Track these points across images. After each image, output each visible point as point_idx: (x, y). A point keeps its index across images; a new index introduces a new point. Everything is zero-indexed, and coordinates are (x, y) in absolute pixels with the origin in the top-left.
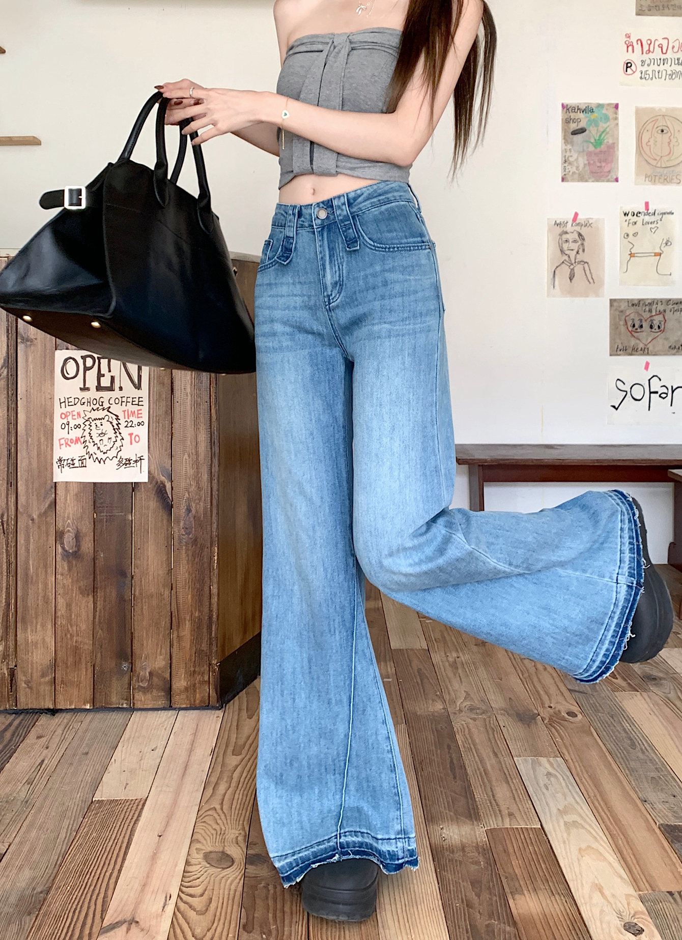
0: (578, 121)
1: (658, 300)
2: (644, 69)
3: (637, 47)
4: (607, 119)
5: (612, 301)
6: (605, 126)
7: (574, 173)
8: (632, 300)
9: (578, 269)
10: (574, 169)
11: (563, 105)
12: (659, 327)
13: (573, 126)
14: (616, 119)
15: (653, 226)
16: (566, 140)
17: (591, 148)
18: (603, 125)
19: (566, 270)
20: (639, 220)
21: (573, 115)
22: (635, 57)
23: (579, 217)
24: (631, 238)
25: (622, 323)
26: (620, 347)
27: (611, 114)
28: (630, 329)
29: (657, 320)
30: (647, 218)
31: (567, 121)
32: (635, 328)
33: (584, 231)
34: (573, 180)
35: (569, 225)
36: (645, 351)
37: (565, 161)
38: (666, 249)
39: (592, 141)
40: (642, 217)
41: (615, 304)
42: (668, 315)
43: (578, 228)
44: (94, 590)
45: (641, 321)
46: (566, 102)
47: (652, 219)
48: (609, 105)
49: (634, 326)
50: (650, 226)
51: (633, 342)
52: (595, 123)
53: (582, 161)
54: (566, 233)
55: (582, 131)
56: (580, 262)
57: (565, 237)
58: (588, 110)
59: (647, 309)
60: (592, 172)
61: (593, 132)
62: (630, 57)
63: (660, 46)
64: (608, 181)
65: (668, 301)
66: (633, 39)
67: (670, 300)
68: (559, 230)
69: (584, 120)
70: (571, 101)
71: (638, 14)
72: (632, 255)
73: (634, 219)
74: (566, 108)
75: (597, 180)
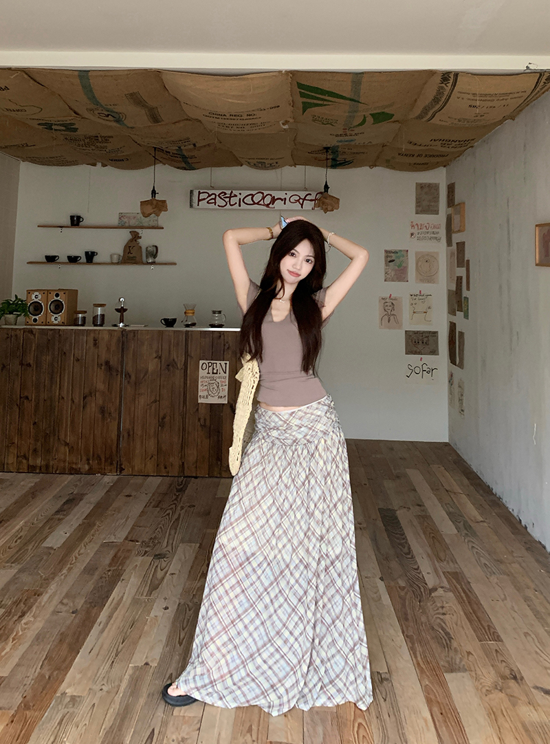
0: (391, 257)
1: (425, 331)
2: (418, 236)
3: (416, 227)
4: (403, 256)
5: (406, 331)
6: (403, 259)
7: (389, 278)
8: (415, 331)
9: (392, 318)
10: (390, 276)
12: (426, 343)
13: (389, 259)
14: (407, 256)
15: (423, 300)
16: (386, 265)
17: (397, 268)
18: (401, 259)
19: (386, 317)
20: (417, 298)
21: (389, 255)
22: (415, 231)
23: (392, 296)
24: (414, 305)
25: (410, 341)
26: (410, 351)
27: (406, 252)
28: (414, 343)
29: (425, 340)
30: (420, 297)
31: (387, 257)
32: (416, 343)
33: (394, 302)
34: (389, 281)
35: (388, 299)
36: (420, 353)
37: (386, 273)
38: (428, 310)
39: (397, 265)
40: (418, 296)
41: (408, 332)
42: (430, 338)
43: (391, 301)
44: (210, 437)
45: (418, 340)
46: (387, 249)
47: (423, 297)
48: (404, 250)
50: (421, 300)
51: (415, 349)
52: (398, 257)
53: (393, 273)
54: (386, 302)
55: (394, 261)
56: (392, 315)
57: (386, 304)
58: (396, 252)
59: (421, 335)
60: (397, 278)
61: (397, 261)
62: (413, 231)
63: (426, 227)
64: (404, 281)
65: (430, 332)
66: (414, 224)
68: (383, 301)
69: (394, 256)
70: (388, 249)
71: (416, 213)
72: (414, 312)
73: (415, 297)
74: (386, 251)
75: (399, 281)
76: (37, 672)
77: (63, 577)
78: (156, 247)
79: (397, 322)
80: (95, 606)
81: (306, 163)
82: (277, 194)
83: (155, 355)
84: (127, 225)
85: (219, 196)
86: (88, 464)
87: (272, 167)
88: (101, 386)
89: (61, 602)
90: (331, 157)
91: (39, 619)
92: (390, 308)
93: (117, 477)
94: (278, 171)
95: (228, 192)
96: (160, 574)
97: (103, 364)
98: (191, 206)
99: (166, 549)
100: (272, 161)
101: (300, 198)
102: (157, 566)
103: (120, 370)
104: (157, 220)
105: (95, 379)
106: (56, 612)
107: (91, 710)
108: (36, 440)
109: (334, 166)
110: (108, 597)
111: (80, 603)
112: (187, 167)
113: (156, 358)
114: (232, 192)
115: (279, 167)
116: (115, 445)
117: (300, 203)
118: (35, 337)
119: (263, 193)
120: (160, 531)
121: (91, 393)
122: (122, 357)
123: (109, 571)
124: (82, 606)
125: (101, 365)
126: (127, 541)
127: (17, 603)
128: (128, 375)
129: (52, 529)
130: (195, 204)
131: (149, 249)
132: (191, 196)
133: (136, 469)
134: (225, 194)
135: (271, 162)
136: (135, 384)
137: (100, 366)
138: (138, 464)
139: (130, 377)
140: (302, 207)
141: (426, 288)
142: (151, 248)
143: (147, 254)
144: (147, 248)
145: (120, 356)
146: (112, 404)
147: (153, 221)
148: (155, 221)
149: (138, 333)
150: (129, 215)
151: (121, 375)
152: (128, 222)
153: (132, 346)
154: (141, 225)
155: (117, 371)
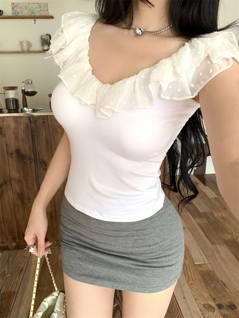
78: (49, 35)
84: (20, 15)
88: (15, 175)
97: (14, 153)
103: (33, 157)
104: (47, 10)
105: (7, 169)
122: (34, 144)
125: (12, 154)
128: (43, 163)
131: (43, 37)
137: (10, 154)
139: (45, 164)
142: (45, 37)
143: (42, 42)
144: (42, 36)
145: (31, 143)
146: (29, 191)
147: (44, 11)
148: (45, 11)
149: (47, 119)
150: (21, 5)
151: (35, 162)
152: (20, 12)
153: (43, 133)
154: (33, 15)
155: (30, 159)
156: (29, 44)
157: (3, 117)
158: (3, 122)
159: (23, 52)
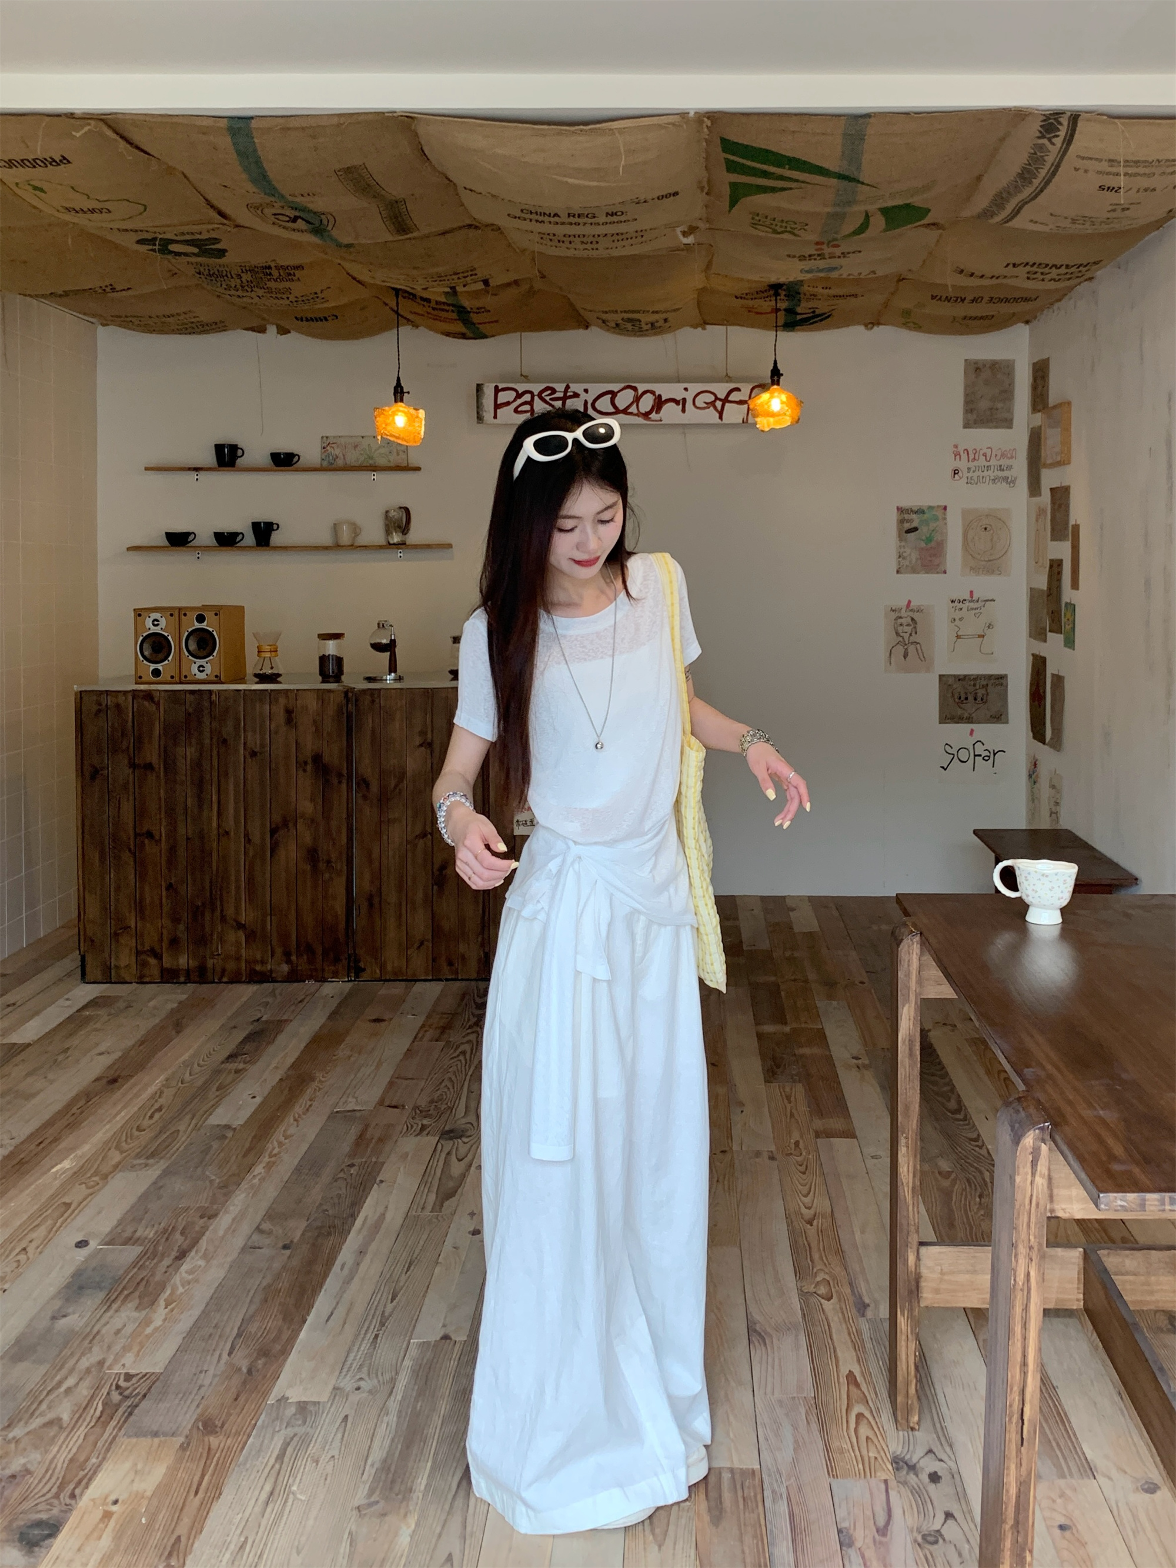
0: (911, 521)
1: (982, 675)
2: (970, 475)
3: (964, 456)
4: (936, 519)
5: (941, 676)
6: (935, 525)
7: (907, 566)
8: (959, 675)
9: (911, 649)
10: (907, 563)
11: (898, 508)
12: (982, 699)
13: (907, 526)
14: (945, 519)
15: (977, 611)
16: (901, 538)
17: (923, 545)
18: (933, 525)
19: (901, 650)
20: (965, 606)
21: (906, 516)
22: (962, 465)
23: (912, 604)
24: (957, 622)
25: (950, 695)
26: (948, 716)
27: (939, 513)
28: (957, 700)
29: (981, 692)
30: (972, 605)
31: (901, 522)
32: (962, 700)
33: (916, 616)
34: (906, 573)
35: (903, 611)
36: (970, 720)
37: (900, 557)
38: (988, 632)
39: (924, 538)
40: (967, 604)
41: (944, 679)
42: (990, 688)
43: (911, 614)
45: (966, 693)
46: (900, 505)
47: (976, 605)
48: (938, 506)
49: (960, 698)
50: (974, 611)
51: (960, 712)
52: (926, 522)
53: (915, 556)
54: (901, 618)
55: (915, 529)
56: (912, 643)
57: (900, 621)
58: (920, 511)
59: (972, 683)
60: (923, 566)
61: (924, 530)
62: (958, 464)
63: (985, 455)
64: (938, 573)
65: (990, 677)
66: (961, 449)
67: (992, 676)
68: (894, 615)
69: (916, 520)
70: (906, 504)
71: (965, 426)
72: (958, 637)
73: (961, 605)
74: (900, 510)
75: (927, 573)
76: (223, 1361)
77: (256, 1181)
78: (407, 511)
79: (922, 658)
80: (329, 1234)
81: (728, 319)
82: (666, 390)
83: (418, 741)
84: (340, 462)
85: (540, 395)
86: (288, 961)
87: (654, 329)
88: (306, 807)
89: (258, 1229)
90: (783, 305)
91: (215, 1262)
92: (908, 629)
93: (350, 984)
94: (668, 337)
95: (560, 387)
96: (456, 1168)
97: (310, 761)
98: (480, 418)
99: (464, 1121)
100: (656, 317)
101: (717, 398)
102: (449, 1153)
103: (345, 772)
104: (406, 454)
105: (292, 794)
106: (250, 1248)
107: (341, 1430)
108: (176, 920)
109: (791, 325)
110: (353, 1216)
111: (297, 1228)
112: (469, 334)
113: (421, 745)
114: (568, 387)
115: (670, 329)
116: (342, 925)
117: (715, 408)
118: (158, 708)
119: (635, 389)
120: (450, 1085)
121: (285, 823)
122: (349, 746)
123: (352, 1165)
124: (303, 1234)
125: (306, 763)
126: (382, 1109)
127: (167, 1233)
128: (364, 783)
129: (223, 1090)
130: (488, 415)
131: (392, 514)
132: (477, 396)
133: (389, 967)
134: (554, 391)
135: (653, 318)
136: (380, 800)
137: (302, 764)
138: (392, 958)
139: (368, 785)
140: (721, 418)
141: (983, 585)
142: (395, 513)
143: (387, 526)
144: (387, 512)
145: (345, 743)
146: (331, 843)
147: (398, 454)
148: (401, 453)
149: (379, 696)
150: (343, 441)
151: (348, 783)
152: (341, 455)
153: (369, 722)
154: (371, 462)
155: (340, 775)
156: (356, 530)
157: (297, 690)
158: (296, 700)
159: (337, 547)
